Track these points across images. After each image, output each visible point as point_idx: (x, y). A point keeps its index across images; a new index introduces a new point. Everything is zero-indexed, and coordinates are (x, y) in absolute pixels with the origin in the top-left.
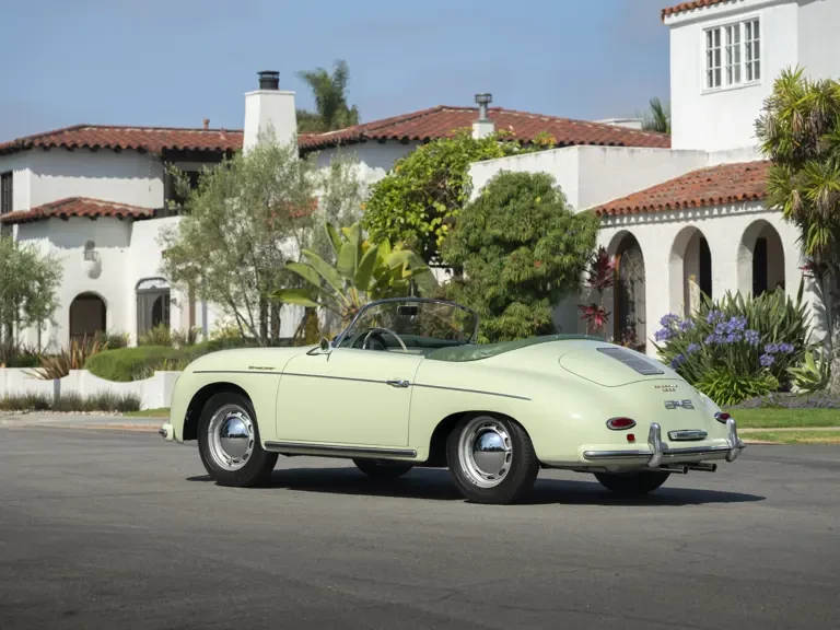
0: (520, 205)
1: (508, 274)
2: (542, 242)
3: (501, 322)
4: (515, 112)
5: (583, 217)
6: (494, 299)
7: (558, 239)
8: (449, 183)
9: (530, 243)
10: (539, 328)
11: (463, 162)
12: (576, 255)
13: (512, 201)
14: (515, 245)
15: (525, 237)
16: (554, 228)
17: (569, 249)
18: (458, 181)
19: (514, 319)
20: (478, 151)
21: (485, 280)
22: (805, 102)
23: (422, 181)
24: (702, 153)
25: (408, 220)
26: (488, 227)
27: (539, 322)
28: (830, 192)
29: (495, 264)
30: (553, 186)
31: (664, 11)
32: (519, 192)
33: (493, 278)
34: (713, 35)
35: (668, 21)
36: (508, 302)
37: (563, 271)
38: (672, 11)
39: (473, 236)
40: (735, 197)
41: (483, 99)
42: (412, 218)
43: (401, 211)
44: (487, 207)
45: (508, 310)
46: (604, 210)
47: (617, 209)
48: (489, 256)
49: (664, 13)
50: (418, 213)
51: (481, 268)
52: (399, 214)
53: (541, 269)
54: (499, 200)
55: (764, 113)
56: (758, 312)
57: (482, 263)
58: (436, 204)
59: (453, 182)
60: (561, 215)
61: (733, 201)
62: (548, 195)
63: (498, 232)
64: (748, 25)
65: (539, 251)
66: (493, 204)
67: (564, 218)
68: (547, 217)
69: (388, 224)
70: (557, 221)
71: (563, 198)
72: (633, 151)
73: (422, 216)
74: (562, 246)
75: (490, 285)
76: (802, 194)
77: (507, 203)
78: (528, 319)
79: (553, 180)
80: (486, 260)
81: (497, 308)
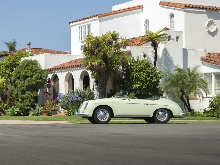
0: (29, 67)
1: (26, 84)
2: (34, 76)
3: (24, 96)
4: (45, 49)
5: (44, 71)
6: (23, 90)
7: (38, 76)
8: (16, 63)
9: (32, 76)
10: (34, 97)
11: (20, 58)
12: (42, 79)
13: (27, 66)
14: (28, 77)
15: (30, 75)
16: (37, 73)
17: (41, 78)
18: (19, 63)
19: (27, 95)
20: (24, 55)
21: (21, 86)
22: (92, 41)
23: (10, 63)
24: (75, 55)
25: (6, 72)
26: (21, 73)
27: (33, 96)
28: (97, 63)
29: (23, 81)
30: (38, 63)
31: (69, 22)
32: (29, 64)
33: (22, 85)
34: (80, 28)
35: (70, 25)
36: (26, 91)
37: (40, 83)
38: (71, 23)
39: (18, 75)
40: (79, 65)
41: (29, 44)
42: (7, 71)
43: (5, 70)
44: (21, 68)
45: (26, 93)
46: (50, 69)
47: (53, 68)
48: (22, 80)
49: (69, 23)
50: (9, 70)
51: (20, 83)
52: (4, 70)
53: (34, 83)
54: (24, 66)
55: (83, 44)
56: (83, 93)
57: (20, 81)
58: (13, 68)
59: (17, 63)
60: (39, 70)
61: (78, 66)
62: (36, 65)
63: (24, 74)
64: (88, 25)
65: (33, 79)
66: (23, 67)
67: (40, 70)
68: (36, 70)
69: (2, 73)
70: (38, 71)
71: (40, 66)
72: (58, 55)
73: (10, 71)
74: (39, 77)
75: (22, 87)
76: (91, 64)
77: (26, 67)
78: (31, 95)
79: (38, 62)
80: (21, 81)
81: (23, 92)
